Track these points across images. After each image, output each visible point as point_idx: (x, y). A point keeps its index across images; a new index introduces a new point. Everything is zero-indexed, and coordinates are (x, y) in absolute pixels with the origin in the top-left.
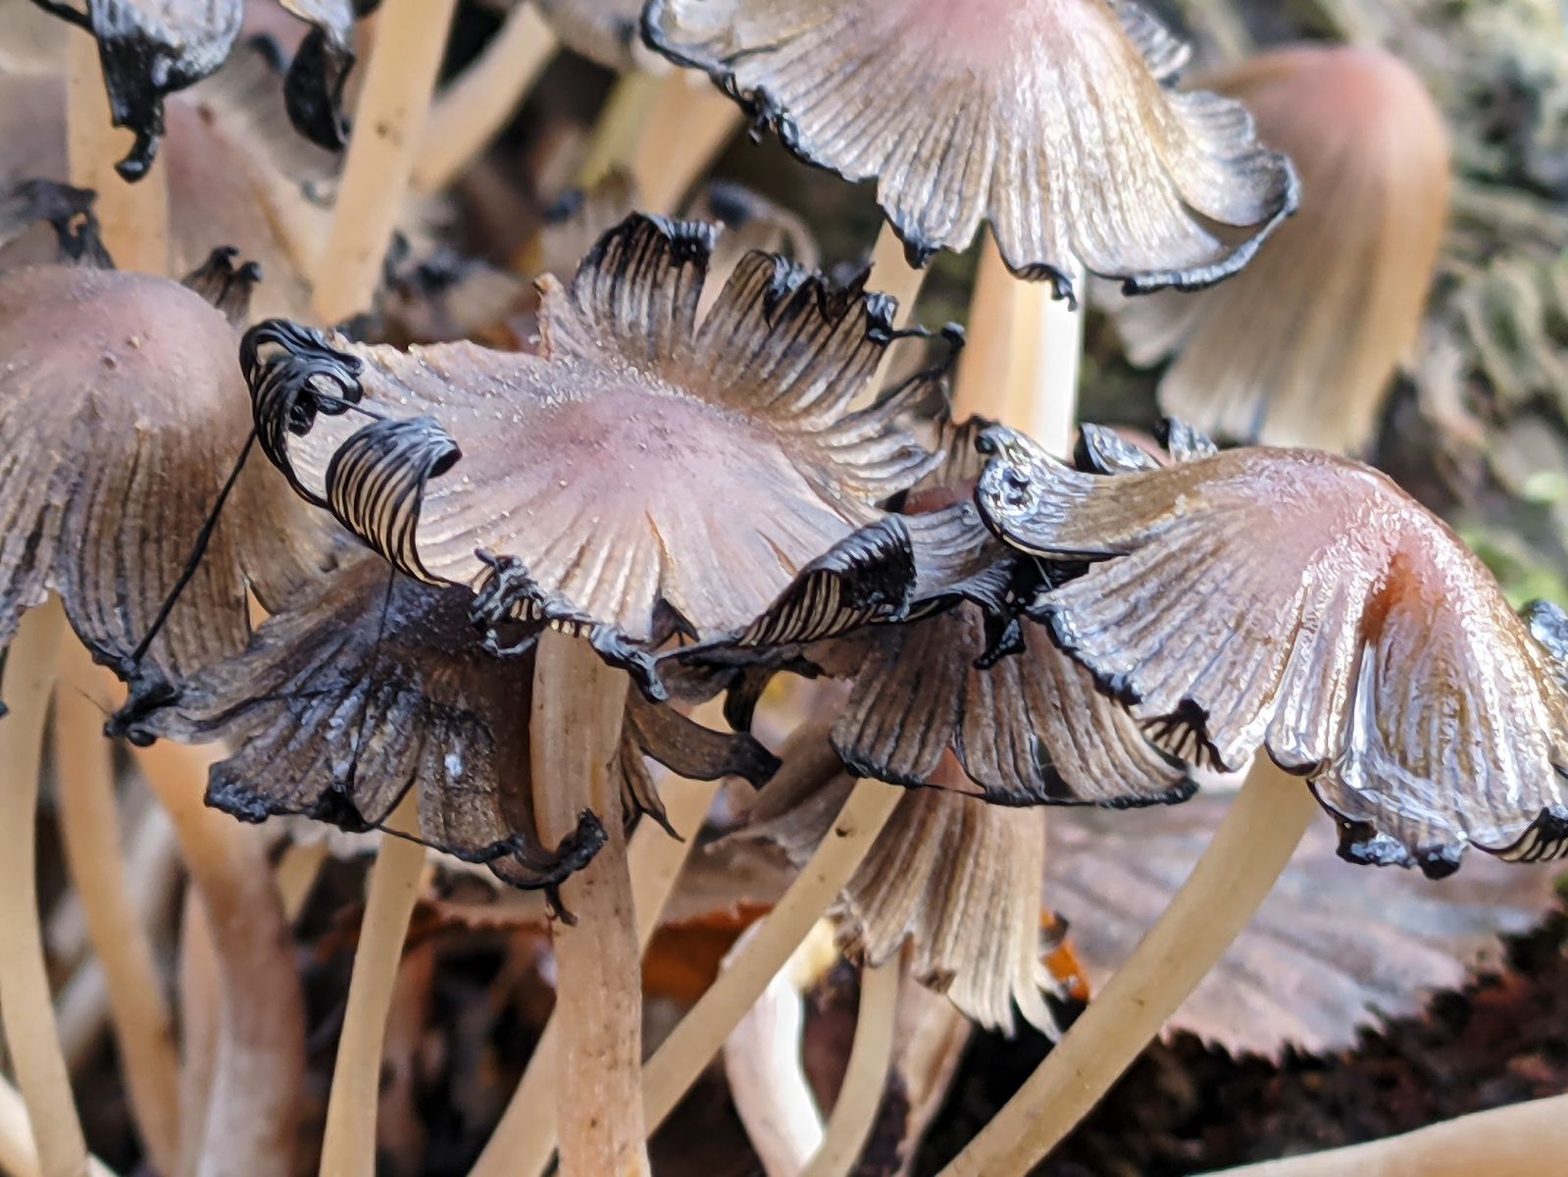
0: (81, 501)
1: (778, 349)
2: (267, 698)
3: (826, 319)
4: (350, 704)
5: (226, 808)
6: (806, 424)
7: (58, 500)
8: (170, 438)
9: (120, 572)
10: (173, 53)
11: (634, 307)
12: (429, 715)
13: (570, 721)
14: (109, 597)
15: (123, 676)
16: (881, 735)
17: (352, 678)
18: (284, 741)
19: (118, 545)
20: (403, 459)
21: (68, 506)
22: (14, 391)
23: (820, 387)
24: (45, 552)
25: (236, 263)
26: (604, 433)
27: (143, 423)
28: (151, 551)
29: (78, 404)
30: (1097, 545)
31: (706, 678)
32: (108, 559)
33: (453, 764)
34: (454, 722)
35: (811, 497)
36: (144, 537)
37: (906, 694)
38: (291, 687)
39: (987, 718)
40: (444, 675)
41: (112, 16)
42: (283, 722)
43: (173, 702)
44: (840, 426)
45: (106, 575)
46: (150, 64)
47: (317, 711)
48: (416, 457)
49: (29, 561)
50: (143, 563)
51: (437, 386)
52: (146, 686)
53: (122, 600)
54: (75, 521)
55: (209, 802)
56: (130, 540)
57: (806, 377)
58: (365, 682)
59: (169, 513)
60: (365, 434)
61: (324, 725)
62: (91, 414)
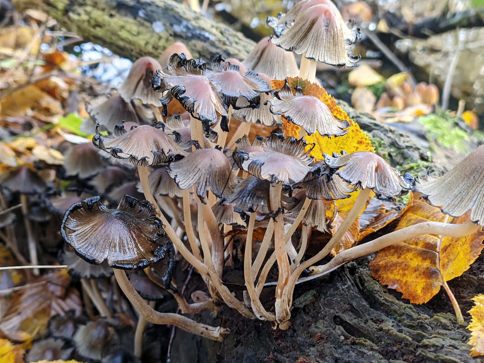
0: (211, 177)
1: (292, 148)
2: (238, 198)
3: (297, 144)
4: (249, 198)
5: (237, 212)
6: (297, 157)
7: (208, 177)
8: (220, 168)
9: (216, 185)
10: (211, 121)
11: (274, 145)
12: (259, 198)
13: (275, 197)
14: (216, 189)
15: (220, 198)
16: (311, 194)
17: (249, 194)
18: (241, 203)
19: (216, 182)
20: (258, 164)
21: (210, 178)
22: (200, 164)
23: (298, 152)
24: (208, 183)
25: (219, 147)
26: (277, 160)
27: (217, 166)
28: (219, 182)
29: (209, 165)
30: (341, 165)
31: (286, 191)
32: (215, 183)
33: (262, 203)
34: (262, 198)
35: (302, 165)
36: (218, 181)
37: (313, 189)
38: (241, 196)
39: (324, 190)
40: (260, 192)
41: (203, 117)
42: (241, 201)
43: (225, 200)
44: (301, 157)
45: (215, 186)
46: (208, 123)
47: (244, 199)
48: (259, 164)
49: (206, 185)
50: (219, 184)
51: (254, 157)
52: (223, 199)
53: (217, 189)
54: (211, 179)
55: (234, 211)
56: (217, 181)
57: (296, 151)
58: (250, 194)
59: (221, 177)
60: (252, 162)
61: (246, 200)
62: (211, 166)
